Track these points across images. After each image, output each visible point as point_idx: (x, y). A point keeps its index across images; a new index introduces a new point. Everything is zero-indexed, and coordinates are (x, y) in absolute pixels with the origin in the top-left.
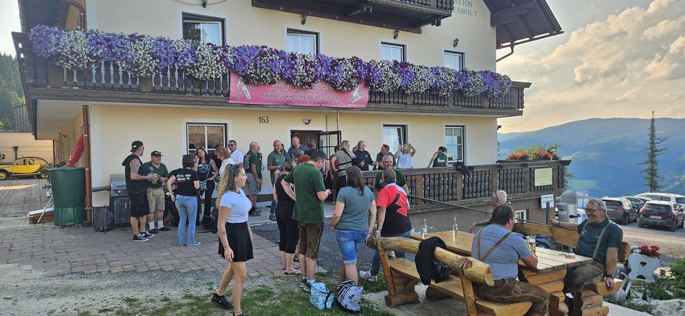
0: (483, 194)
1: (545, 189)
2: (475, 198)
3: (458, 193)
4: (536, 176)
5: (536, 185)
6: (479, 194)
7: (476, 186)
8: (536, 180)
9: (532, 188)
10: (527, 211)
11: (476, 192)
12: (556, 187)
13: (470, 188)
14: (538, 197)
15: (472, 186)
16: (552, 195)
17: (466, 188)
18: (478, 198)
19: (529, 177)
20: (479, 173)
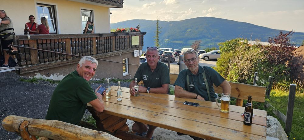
0: (108, 51)
1: (136, 47)
2: (104, 53)
3: (94, 51)
4: (132, 40)
5: (132, 45)
6: (106, 51)
7: (104, 46)
8: (132, 42)
9: (131, 47)
10: (128, 59)
11: (104, 50)
12: (140, 46)
13: (101, 47)
14: (133, 51)
15: (102, 46)
16: (139, 50)
17: (99, 47)
18: (105, 53)
19: (129, 41)
20: (105, 38)
